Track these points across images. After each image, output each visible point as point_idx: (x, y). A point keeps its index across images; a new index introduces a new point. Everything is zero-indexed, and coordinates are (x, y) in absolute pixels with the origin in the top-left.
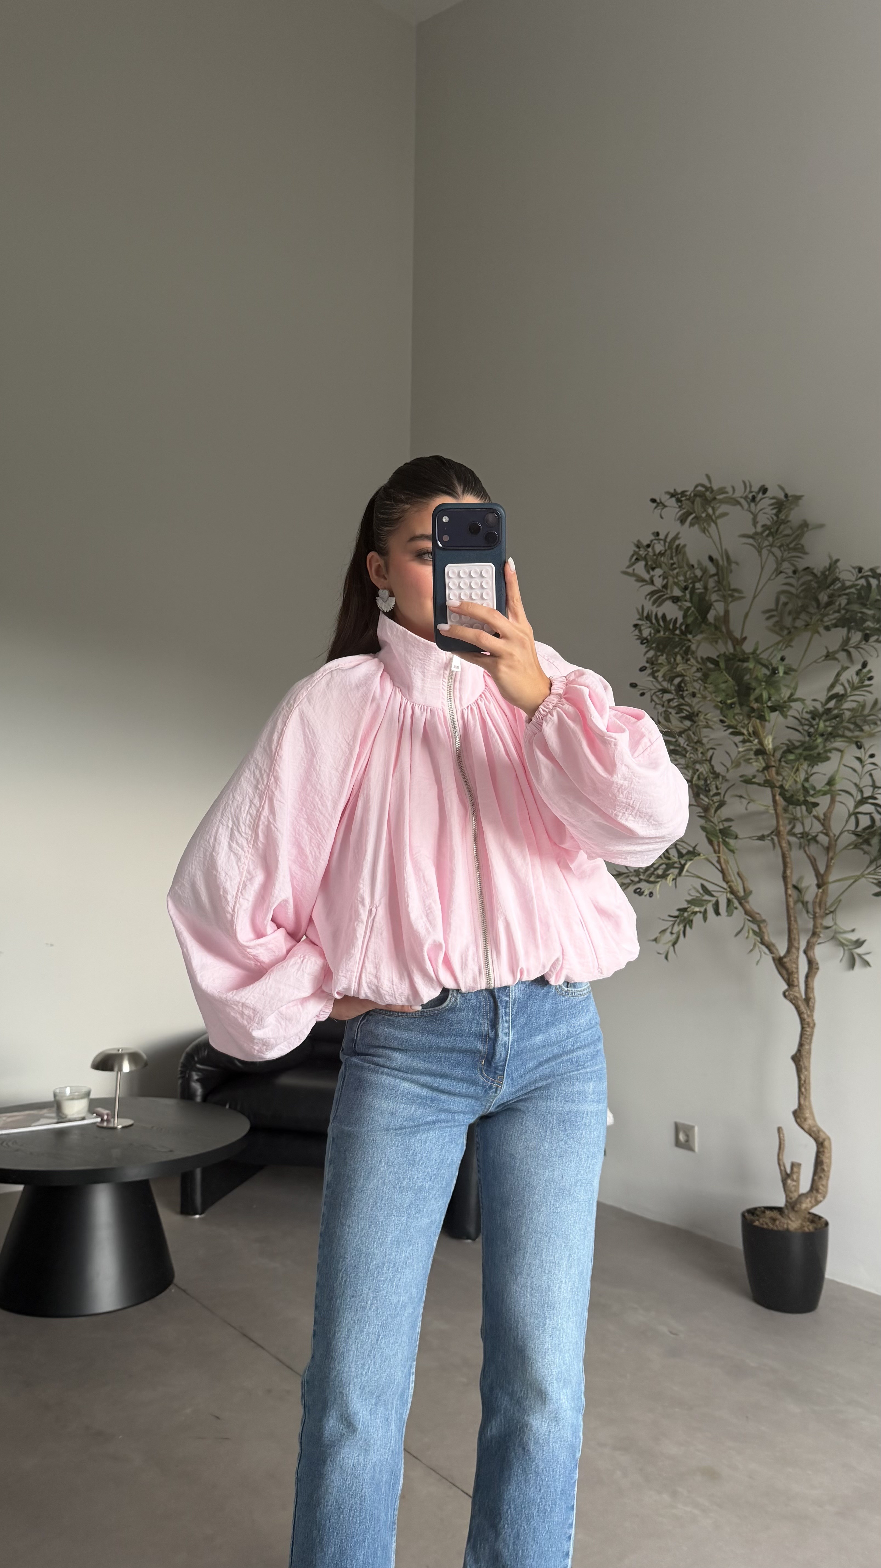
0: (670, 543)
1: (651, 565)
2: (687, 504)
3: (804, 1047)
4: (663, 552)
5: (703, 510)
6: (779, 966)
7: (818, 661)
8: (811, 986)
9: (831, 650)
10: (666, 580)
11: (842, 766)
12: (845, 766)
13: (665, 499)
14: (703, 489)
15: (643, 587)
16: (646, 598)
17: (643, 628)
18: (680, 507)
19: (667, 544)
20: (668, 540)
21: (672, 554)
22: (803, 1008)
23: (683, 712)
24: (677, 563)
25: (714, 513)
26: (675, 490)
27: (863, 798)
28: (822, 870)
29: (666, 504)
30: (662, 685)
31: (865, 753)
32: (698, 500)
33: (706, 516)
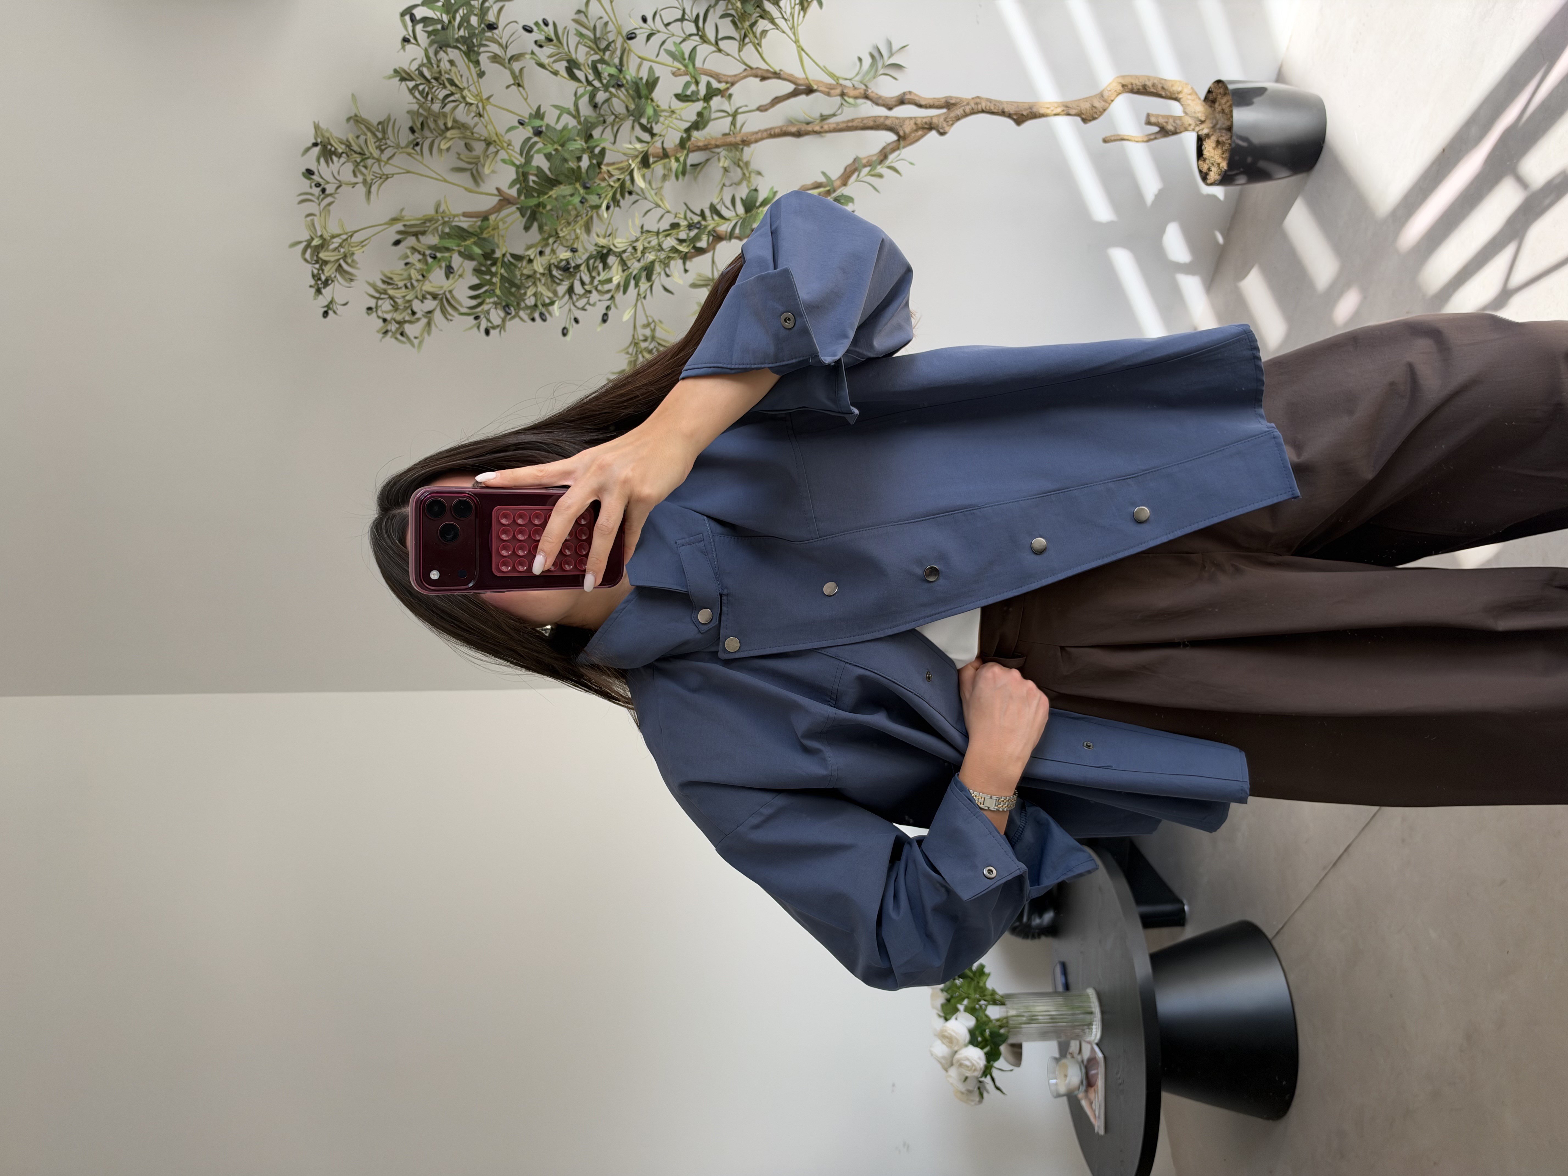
0: (381, 293)
1: (408, 314)
2: (329, 271)
3: (1006, 110)
4: (392, 302)
5: (337, 251)
6: (908, 142)
7: (525, 97)
8: (931, 103)
9: (512, 82)
10: (428, 296)
11: (659, 59)
12: (658, 55)
13: (323, 301)
14: (309, 251)
15: (438, 325)
16: (451, 320)
17: (489, 325)
18: (333, 281)
19: (383, 296)
20: (377, 295)
21: (393, 289)
22: (959, 112)
23: (597, 267)
24: (405, 282)
25: (338, 236)
26: (311, 286)
27: (697, 34)
28: (790, 87)
29: (329, 299)
30: (564, 296)
31: (641, 28)
32: (323, 255)
33: (342, 247)
